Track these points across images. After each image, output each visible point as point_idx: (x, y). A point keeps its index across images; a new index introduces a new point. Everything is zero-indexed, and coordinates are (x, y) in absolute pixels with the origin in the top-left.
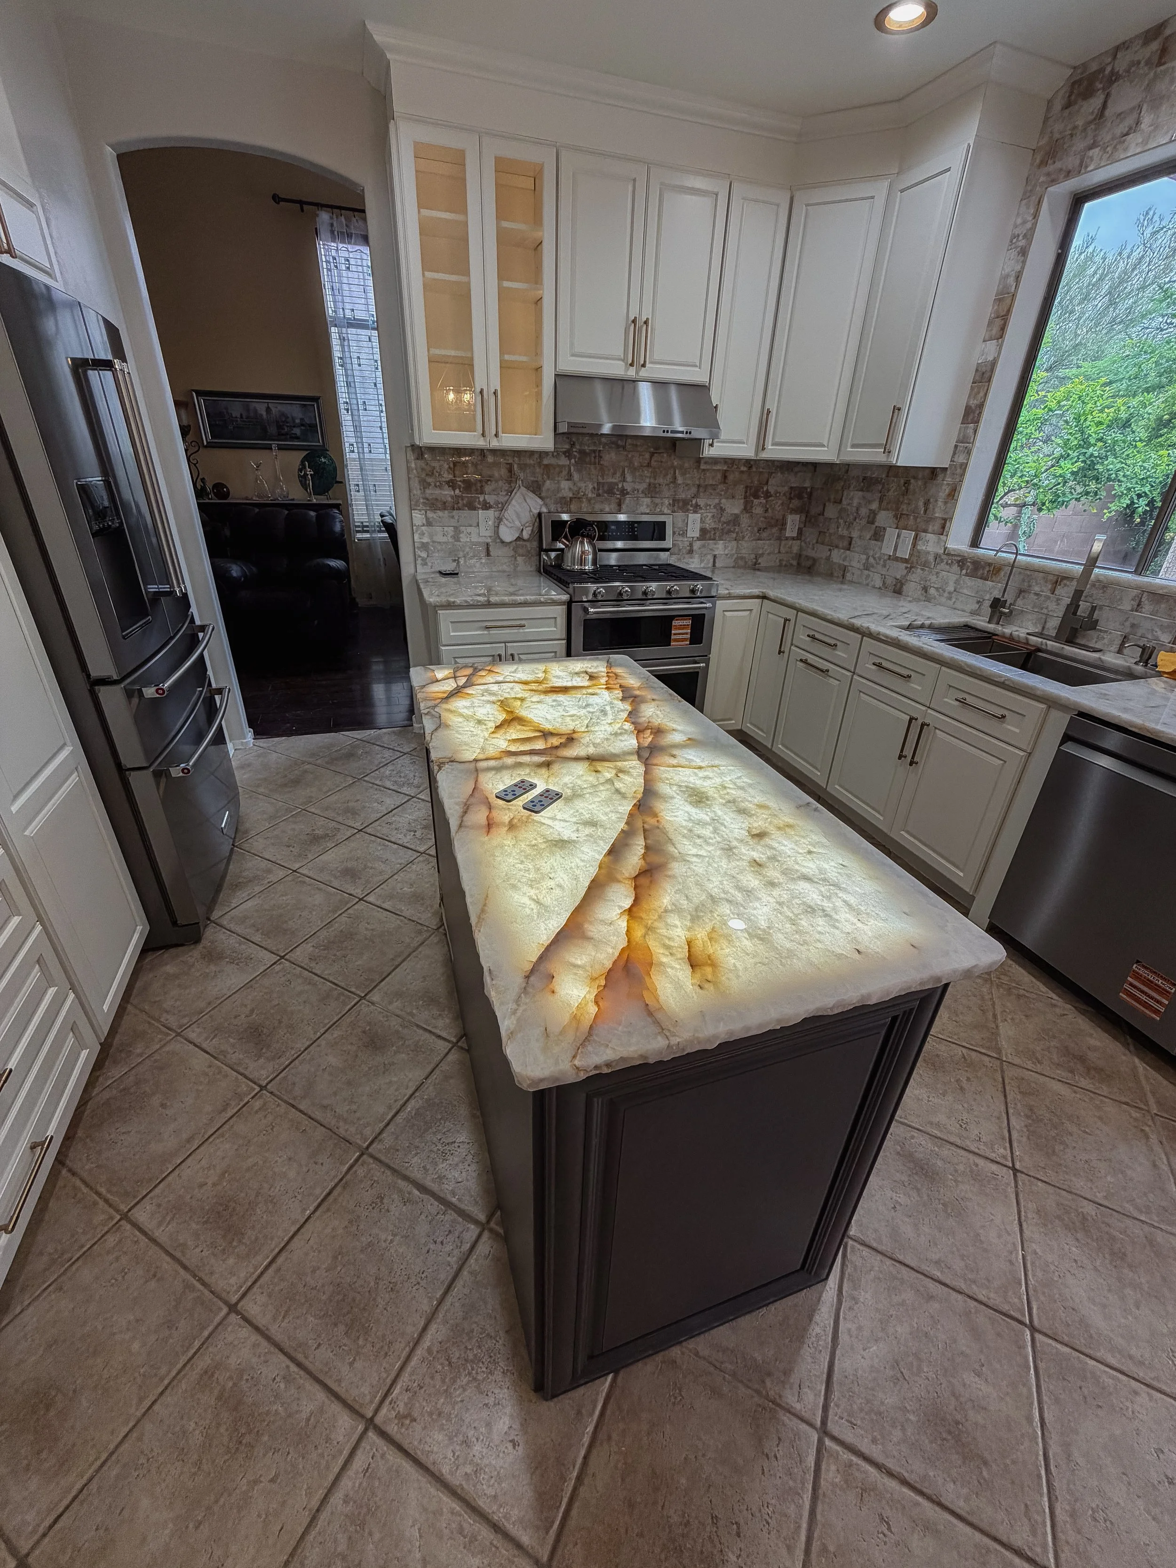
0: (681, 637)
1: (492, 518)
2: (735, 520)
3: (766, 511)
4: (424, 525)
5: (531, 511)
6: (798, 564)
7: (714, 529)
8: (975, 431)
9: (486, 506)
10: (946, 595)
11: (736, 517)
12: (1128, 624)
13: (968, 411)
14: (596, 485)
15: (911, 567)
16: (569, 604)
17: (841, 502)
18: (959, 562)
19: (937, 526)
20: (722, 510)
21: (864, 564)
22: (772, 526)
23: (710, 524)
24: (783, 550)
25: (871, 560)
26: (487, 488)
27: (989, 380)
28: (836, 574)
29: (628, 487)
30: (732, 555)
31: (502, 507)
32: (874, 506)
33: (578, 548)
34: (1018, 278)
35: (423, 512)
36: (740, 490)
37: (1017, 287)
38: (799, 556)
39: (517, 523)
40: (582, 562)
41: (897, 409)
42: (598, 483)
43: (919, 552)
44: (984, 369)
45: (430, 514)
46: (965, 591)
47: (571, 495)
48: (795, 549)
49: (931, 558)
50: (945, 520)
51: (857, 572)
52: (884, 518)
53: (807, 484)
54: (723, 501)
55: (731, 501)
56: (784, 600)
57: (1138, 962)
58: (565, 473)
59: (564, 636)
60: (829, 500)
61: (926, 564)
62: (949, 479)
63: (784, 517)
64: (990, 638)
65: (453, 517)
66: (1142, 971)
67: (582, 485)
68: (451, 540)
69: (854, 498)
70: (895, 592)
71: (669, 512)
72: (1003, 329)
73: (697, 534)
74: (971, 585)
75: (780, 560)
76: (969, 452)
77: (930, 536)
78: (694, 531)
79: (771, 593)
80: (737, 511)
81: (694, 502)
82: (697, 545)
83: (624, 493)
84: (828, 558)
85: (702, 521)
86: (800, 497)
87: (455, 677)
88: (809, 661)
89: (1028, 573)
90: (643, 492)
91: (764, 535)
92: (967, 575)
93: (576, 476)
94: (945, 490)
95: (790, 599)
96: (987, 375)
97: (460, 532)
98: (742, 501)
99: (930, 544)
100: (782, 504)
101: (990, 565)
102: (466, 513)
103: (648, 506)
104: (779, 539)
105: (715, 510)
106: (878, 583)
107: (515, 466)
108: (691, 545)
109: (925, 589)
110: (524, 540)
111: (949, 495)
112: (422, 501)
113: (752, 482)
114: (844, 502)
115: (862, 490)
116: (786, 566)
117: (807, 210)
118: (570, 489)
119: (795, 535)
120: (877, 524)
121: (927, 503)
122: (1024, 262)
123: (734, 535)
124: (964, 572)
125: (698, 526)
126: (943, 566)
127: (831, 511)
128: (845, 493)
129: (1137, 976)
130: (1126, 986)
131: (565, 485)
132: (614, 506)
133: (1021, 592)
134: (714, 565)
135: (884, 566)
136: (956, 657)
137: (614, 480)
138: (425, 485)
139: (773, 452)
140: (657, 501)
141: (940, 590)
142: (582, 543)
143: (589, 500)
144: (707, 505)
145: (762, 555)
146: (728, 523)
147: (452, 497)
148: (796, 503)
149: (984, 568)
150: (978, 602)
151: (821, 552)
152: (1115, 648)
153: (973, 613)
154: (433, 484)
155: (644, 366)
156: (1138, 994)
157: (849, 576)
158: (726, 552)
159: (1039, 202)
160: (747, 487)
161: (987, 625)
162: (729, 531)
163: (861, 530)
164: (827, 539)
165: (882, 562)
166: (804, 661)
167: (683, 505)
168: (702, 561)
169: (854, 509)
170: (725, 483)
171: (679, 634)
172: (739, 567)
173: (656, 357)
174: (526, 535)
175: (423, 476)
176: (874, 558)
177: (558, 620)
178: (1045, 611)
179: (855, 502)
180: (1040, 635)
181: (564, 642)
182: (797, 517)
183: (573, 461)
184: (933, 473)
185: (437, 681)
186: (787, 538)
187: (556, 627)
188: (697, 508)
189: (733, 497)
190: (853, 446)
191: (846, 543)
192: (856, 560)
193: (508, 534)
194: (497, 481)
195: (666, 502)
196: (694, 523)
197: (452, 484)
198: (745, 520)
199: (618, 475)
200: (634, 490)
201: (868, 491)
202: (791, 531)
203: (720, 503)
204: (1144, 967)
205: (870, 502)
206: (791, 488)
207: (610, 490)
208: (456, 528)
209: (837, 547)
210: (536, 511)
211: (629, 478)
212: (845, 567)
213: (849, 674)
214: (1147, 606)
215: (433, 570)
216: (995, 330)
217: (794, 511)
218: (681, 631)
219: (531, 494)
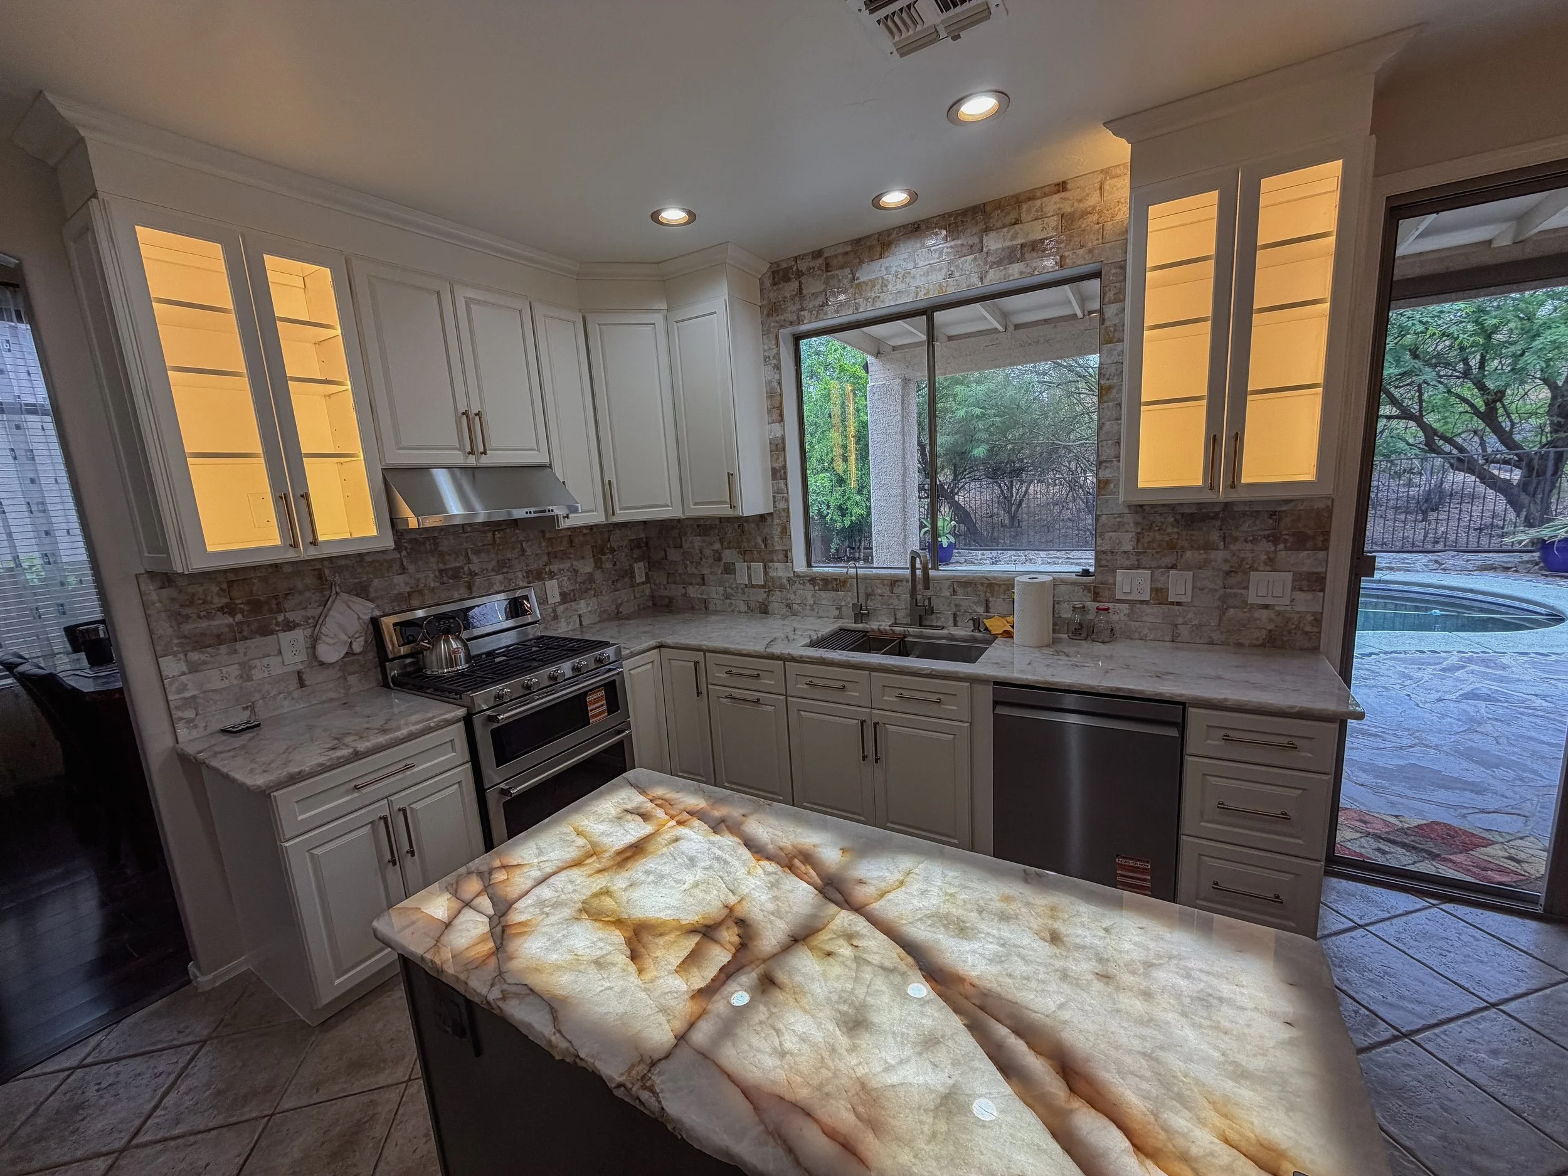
0: (598, 710)
1: (301, 640)
2: (590, 578)
3: (615, 564)
4: (184, 674)
5: (359, 618)
6: (654, 604)
7: (573, 590)
8: (786, 485)
9: (289, 626)
10: (808, 607)
11: (591, 575)
12: (952, 605)
13: (774, 472)
14: (437, 573)
15: (769, 591)
16: (468, 720)
17: (681, 547)
18: (809, 581)
19: (781, 556)
20: (576, 571)
21: (723, 595)
22: (623, 577)
23: (568, 586)
24: (637, 595)
25: (729, 590)
26: (288, 605)
27: (784, 449)
28: (697, 607)
29: (475, 568)
30: (596, 610)
31: (316, 622)
32: (717, 546)
33: (443, 646)
34: (780, 383)
35: (182, 656)
36: (588, 550)
37: (781, 389)
38: (653, 597)
39: (344, 637)
40: (451, 662)
41: (730, 475)
42: (441, 571)
43: (772, 578)
44: (776, 442)
45: (195, 656)
46: (823, 602)
47: (408, 589)
48: (648, 592)
49: (785, 581)
50: (786, 551)
51: (719, 602)
52: (728, 555)
53: (642, 535)
54: (575, 563)
55: (582, 561)
56: (688, 644)
57: (1117, 856)
58: (396, 567)
59: (467, 757)
60: (669, 546)
61: (782, 587)
62: (777, 521)
63: (631, 566)
64: (865, 636)
65: (235, 652)
66: (1123, 861)
67: (421, 575)
68: (235, 682)
69: (695, 542)
70: (761, 613)
71: (525, 584)
72: (781, 415)
73: (558, 599)
74: (826, 596)
75: (638, 605)
76: (787, 500)
77: (776, 565)
78: (554, 597)
79: (669, 640)
80: (589, 570)
81: (547, 570)
82: (560, 609)
83: (473, 574)
84: (684, 595)
85: (560, 586)
86: (639, 547)
87: (467, 904)
88: (734, 695)
89: (868, 581)
90: (493, 570)
91: (619, 585)
92: (820, 590)
93: (411, 568)
94: (777, 531)
95: (693, 642)
96: (781, 446)
97: (251, 668)
98: (592, 560)
99: (779, 571)
100: (626, 555)
101: (836, 579)
102: (259, 640)
103: (501, 583)
104: (632, 586)
105: (569, 573)
106: (743, 608)
107: (327, 571)
108: (554, 611)
109: (789, 606)
110: (354, 654)
111: (782, 532)
112: (176, 641)
113: (596, 542)
114: (685, 546)
115: (700, 536)
116: (644, 608)
117: (600, 329)
118: (407, 584)
119: (644, 579)
120: (724, 561)
121: (765, 540)
122: (780, 373)
123: (593, 592)
124: (817, 588)
125: (557, 592)
126: (797, 585)
127: (674, 555)
128: (683, 539)
129: (1123, 867)
130: (1119, 878)
131: (399, 580)
132: (463, 592)
133: (868, 596)
134: (581, 625)
135: (744, 593)
136: (882, 662)
137: (458, 565)
138: (178, 618)
139: (622, 516)
140: (510, 576)
141: (803, 604)
142: (447, 641)
143: (433, 590)
144: (560, 570)
145: (621, 604)
146: (584, 583)
147: (230, 626)
148: (637, 553)
149: (832, 583)
150: (837, 609)
151: (676, 591)
152: (951, 622)
153: (838, 617)
154: (194, 616)
155: (485, 453)
156: (1129, 881)
157: (711, 607)
158: (589, 609)
159: (777, 338)
160: (592, 547)
161: (853, 625)
162: (586, 591)
163: (711, 567)
164: (678, 578)
165: (740, 590)
166: (730, 697)
167: (537, 576)
168: (568, 624)
169: (698, 551)
170: (572, 546)
171: (596, 708)
172: (604, 620)
173: (494, 445)
174: (357, 647)
175: (176, 607)
176: (732, 589)
177: (457, 743)
178: (891, 607)
179: (697, 545)
180: (896, 624)
181: (469, 765)
182: (641, 564)
183: (404, 553)
184: (762, 518)
185: (448, 925)
186: (638, 585)
187: (454, 750)
188: (552, 575)
189: (583, 558)
190: (696, 504)
191: (699, 580)
192: (715, 593)
193: (330, 652)
194: (300, 593)
195: (520, 575)
196: (553, 589)
197: (229, 609)
198: (598, 576)
199: (461, 558)
200: (482, 570)
201: (706, 535)
202: (640, 578)
203: (572, 565)
204: (1124, 858)
205: (711, 544)
206: (630, 540)
207: (456, 574)
208: (242, 665)
209: (691, 584)
210: (367, 617)
211: (474, 559)
212: (705, 600)
213: (782, 697)
214: (960, 591)
215: (209, 731)
216: (776, 416)
217: (637, 560)
218: (596, 705)
219: (355, 599)
